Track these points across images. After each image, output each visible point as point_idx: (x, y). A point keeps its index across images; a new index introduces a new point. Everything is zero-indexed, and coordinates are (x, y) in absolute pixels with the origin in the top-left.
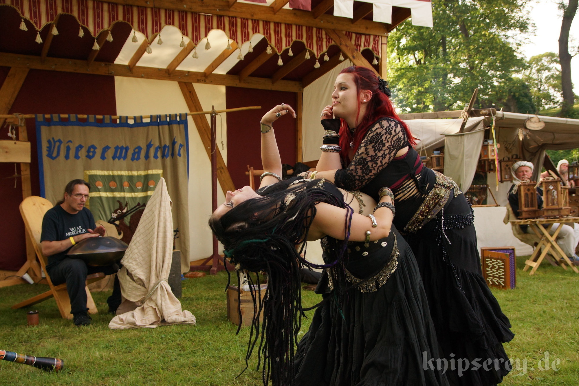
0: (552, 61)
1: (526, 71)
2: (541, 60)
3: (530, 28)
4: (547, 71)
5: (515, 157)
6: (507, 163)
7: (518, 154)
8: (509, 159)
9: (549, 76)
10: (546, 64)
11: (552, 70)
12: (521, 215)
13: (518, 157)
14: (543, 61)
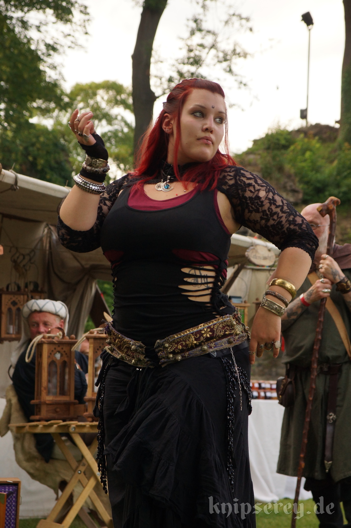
0: (117, 102)
1: (62, 113)
2: (95, 94)
3: (76, 15)
4: (104, 122)
5: (31, 287)
6: (14, 298)
7: (40, 282)
8: (19, 288)
9: (109, 134)
10: (103, 105)
11: (116, 122)
12: (39, 412)
13: (39, 289)
14: (98, 98)
